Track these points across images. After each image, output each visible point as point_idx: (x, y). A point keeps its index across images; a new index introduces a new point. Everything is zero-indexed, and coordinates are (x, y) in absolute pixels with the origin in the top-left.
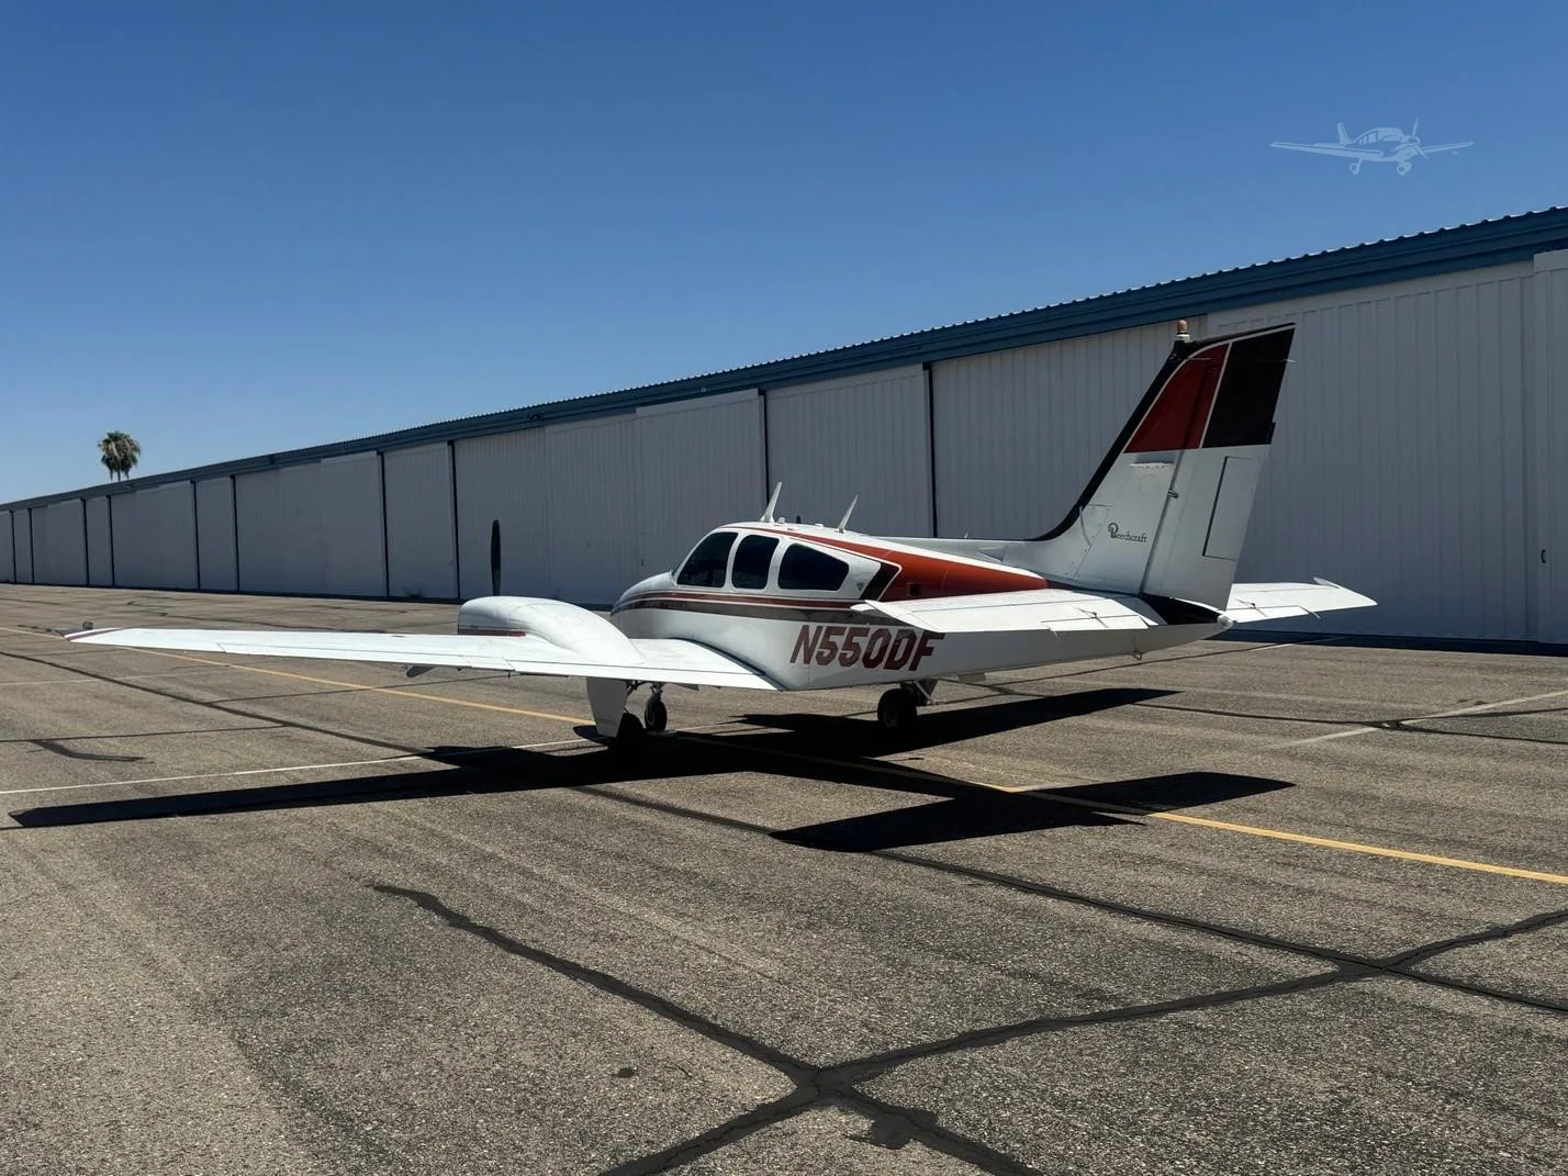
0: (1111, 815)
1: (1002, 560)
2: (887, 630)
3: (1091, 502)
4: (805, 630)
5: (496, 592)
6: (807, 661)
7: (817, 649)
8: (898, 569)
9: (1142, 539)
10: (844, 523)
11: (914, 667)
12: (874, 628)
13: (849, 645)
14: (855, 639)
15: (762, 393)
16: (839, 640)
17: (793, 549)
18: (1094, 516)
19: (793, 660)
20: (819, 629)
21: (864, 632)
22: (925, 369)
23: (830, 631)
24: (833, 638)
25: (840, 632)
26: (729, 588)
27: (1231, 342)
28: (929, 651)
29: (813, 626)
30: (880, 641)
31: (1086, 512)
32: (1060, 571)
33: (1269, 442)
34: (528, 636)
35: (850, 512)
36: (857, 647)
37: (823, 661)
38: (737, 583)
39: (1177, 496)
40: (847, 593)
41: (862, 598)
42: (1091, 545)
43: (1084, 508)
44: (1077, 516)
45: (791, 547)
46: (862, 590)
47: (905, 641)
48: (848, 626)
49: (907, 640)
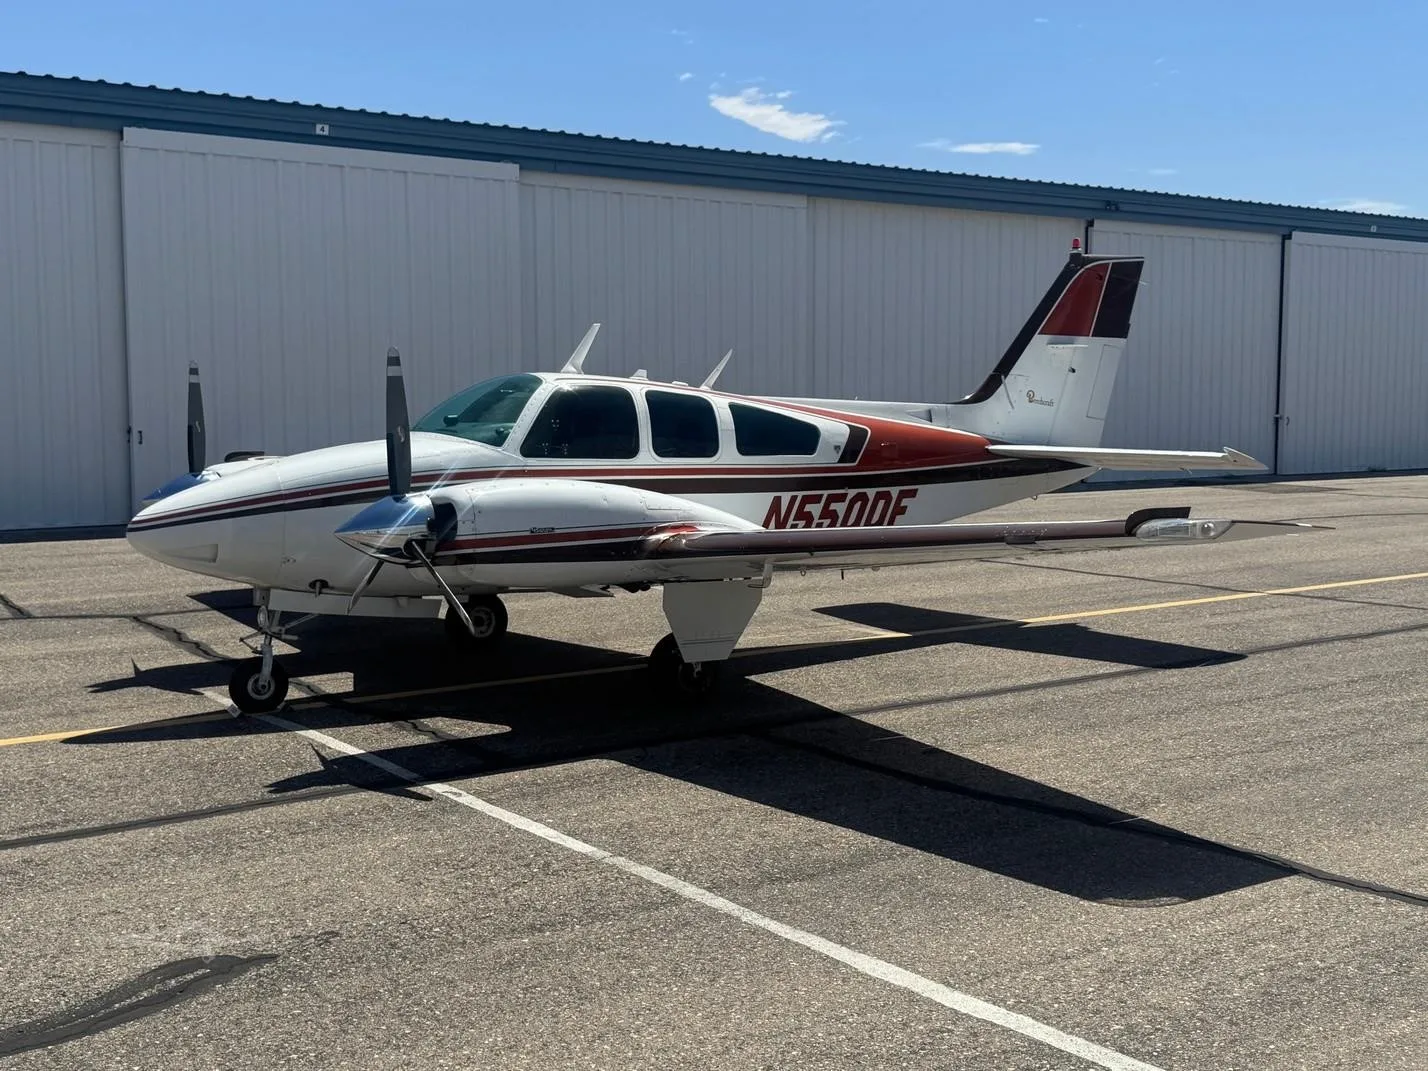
1: (931, 421)
2: (865, 493)
3: (1012, 372)
4: (777, 501)
7: (791, 522)
8: (867, 430)
9: (1050, 404)
10: (713, 378)
12: (852, 493)
13: (826, 513)
14: (833, 506)
16: (815, 509)
20: (794, 499)
21: (841, 498)
23: (806, 500)
24: (808, 508)
25: (816, 499)
26: (647, 457)
27: (1111, 261)
28: (904, 511)
30: (858, 506)
31: (1009, 380)
32: (988, 430)
33: (1126, 337)
36: (834, 514)
39: (1074, 371)
40: (824, 457)
41: (840, 462)
42: (1013, 407)
43: (1006, 377)
44: (999, 383)
45: (733, 407)
46: (840, 453)
47: (881, 503)
48: (826, 493)
49: (883, 501)
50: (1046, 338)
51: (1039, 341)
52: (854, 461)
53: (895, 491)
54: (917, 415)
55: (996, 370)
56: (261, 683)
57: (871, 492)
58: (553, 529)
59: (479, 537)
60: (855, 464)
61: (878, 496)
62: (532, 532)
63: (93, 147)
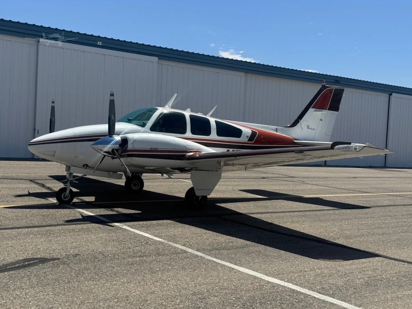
1: (277, 132)
3: (303, 119)
8: (257, 133)
9: (314, 130)
10: (211, 113)
20: (233, 151)
26: (189, 134)
27: (334, 88)
29: (231, 150)
33: (338, 111)
35: (213, 110)
39: (322, 120)
40: (243, 139)
41: (248, 141)
42: (302, 130)
43: (300, 120)
44: (299, 122)
45: (216, 121)
46: (248, 139)
50: (313, 109)
51: (311, 110)
52: (253, 141)
54: (273, 130)
55: (297, 118)
56: (66, 195)
58: (157, 148)
59: (134, 149)
62: (151, 149)
63: (30, 44)
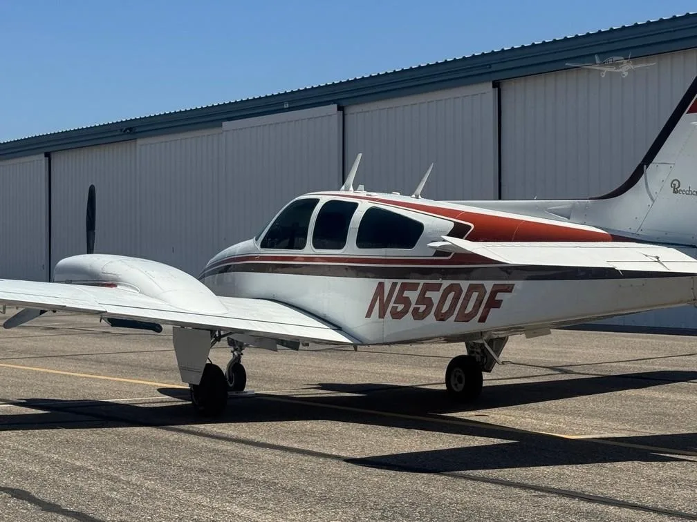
0: (668, 455)
1: (569, 218)
2: (459, 284)
3: (656, 161)
4: (381, 285)
5: (90, 250)
6: (382, 315)
7: (392, 304)
8: (470, 227)
10: (419, 190)
11: (482, 320)
12: (446, 283)
13: (422, 299)
14: (428, 294)
15: (340, 108)
16: (413, 296)
17: (371, 213)
18: (657, 174)
19: (368, 315)
20: (394, 285)
21: (436, 288)
22: (494, 87)
23: (405, 287)
24: (406, 294)
25: (414, 287)
26: (309, 250)
28: (498, 304)
29: (388, 283)
30: (451, 295)
31: (650, 170)
32: (623, 226)
34: (118, 287)
35: (425, 179)
36: (429, 303)
37: (397, 315)
38: (316, 246)
40: (419, 251)
41: (434, 256)
42: (653, 200)
43: (648, 166)
44: (640, 174)
47: (475, 295)
48: (422, 282)
49: (477, 293)
53: (489, 285)
57: (465, 285)
60: (450, 257)
61: (472, 289)
